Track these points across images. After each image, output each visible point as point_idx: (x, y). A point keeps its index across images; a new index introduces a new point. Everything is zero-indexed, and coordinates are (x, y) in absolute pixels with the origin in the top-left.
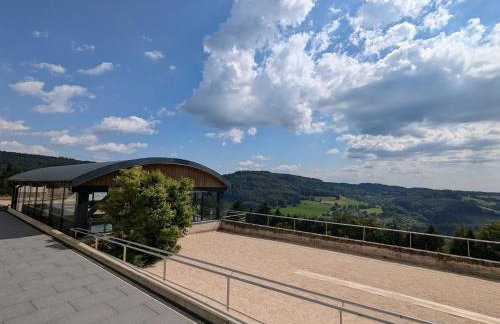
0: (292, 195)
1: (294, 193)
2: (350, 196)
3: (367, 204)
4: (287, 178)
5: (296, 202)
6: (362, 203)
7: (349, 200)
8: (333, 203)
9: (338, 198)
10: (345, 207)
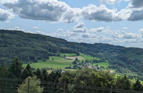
0: (42, 52)
1: (44, 50)
2: (86, 52)
3: (98, 59)
4: (38, 37)
5: (45, 57)
6: (95, 58)
7: (86, 56)
8: (74, 58)
9: (78, 55)
10: (83, 62)
